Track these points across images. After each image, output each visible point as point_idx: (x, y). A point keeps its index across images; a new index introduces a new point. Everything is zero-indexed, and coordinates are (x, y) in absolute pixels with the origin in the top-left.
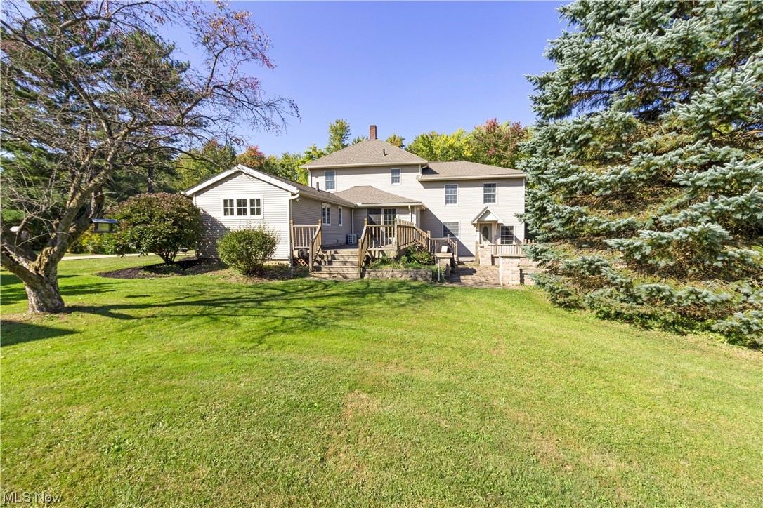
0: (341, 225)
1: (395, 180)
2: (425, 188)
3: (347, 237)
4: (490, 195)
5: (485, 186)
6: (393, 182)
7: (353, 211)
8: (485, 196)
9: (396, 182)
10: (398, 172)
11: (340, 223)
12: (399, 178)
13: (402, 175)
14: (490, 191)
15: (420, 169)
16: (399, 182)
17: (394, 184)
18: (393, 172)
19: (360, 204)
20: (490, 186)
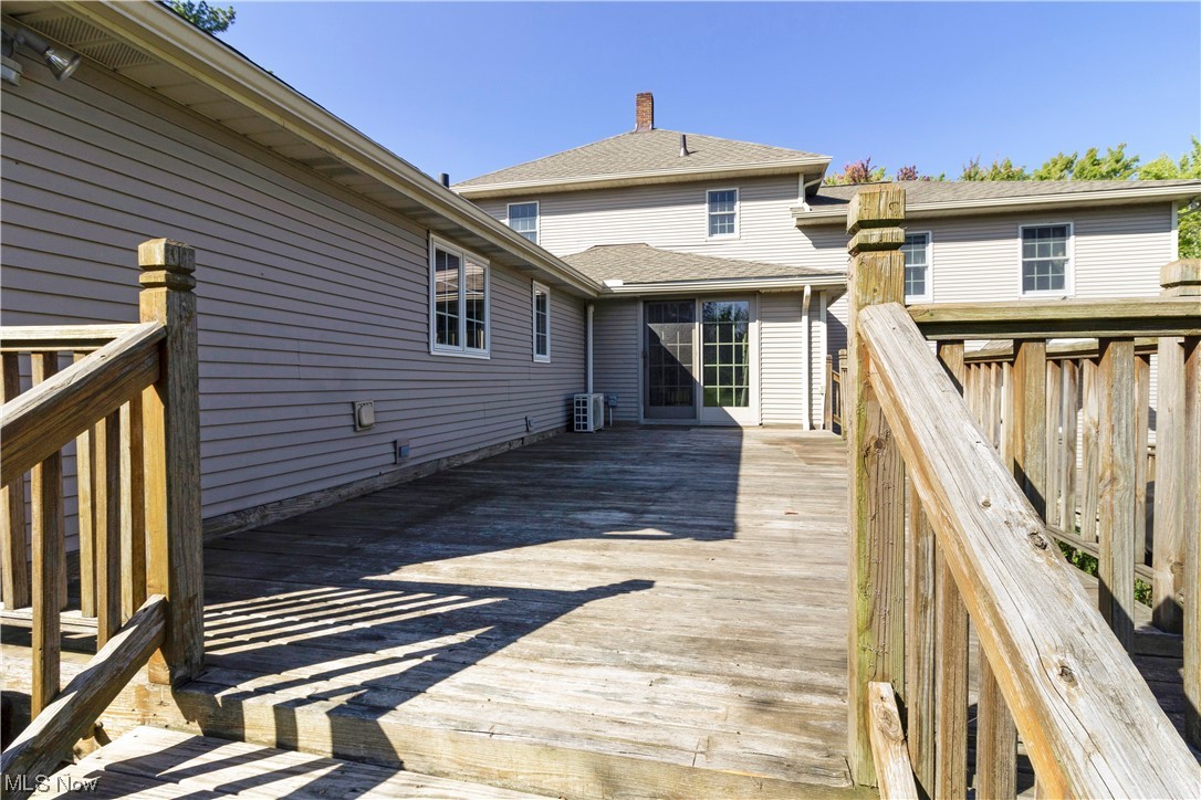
0: (545, 359)
1: (721, 224)
2: (817, 245)
3: (569, 404)
4: (1043, 266)
5: (1029, 234)
6: (713, 231)
7: (591, 310)
8: (1027, 267)
9: (723, 230)
10: (729, 199)
11: (542, 350)
12: (731, 217)
13: (744, 210)
14: (1044, 251)
15: (802, 188)
16: (731, 230)
17: (718, 236)
18: (715, 200)
19: (615, 284)
20: (1043, 233)
